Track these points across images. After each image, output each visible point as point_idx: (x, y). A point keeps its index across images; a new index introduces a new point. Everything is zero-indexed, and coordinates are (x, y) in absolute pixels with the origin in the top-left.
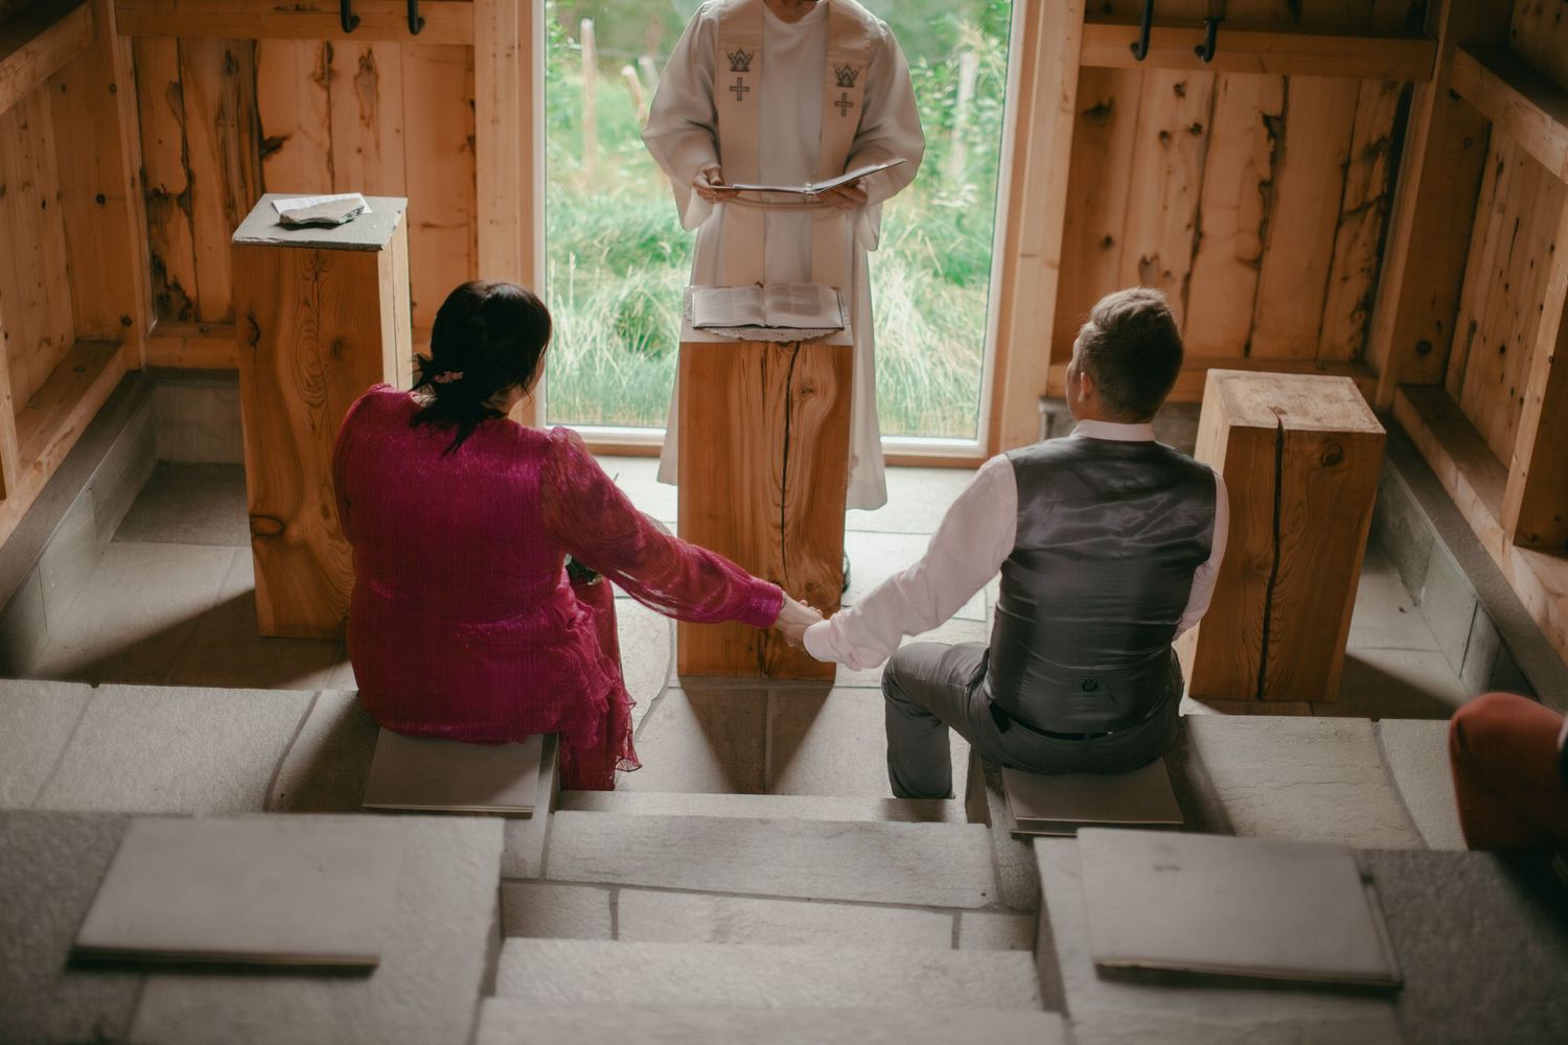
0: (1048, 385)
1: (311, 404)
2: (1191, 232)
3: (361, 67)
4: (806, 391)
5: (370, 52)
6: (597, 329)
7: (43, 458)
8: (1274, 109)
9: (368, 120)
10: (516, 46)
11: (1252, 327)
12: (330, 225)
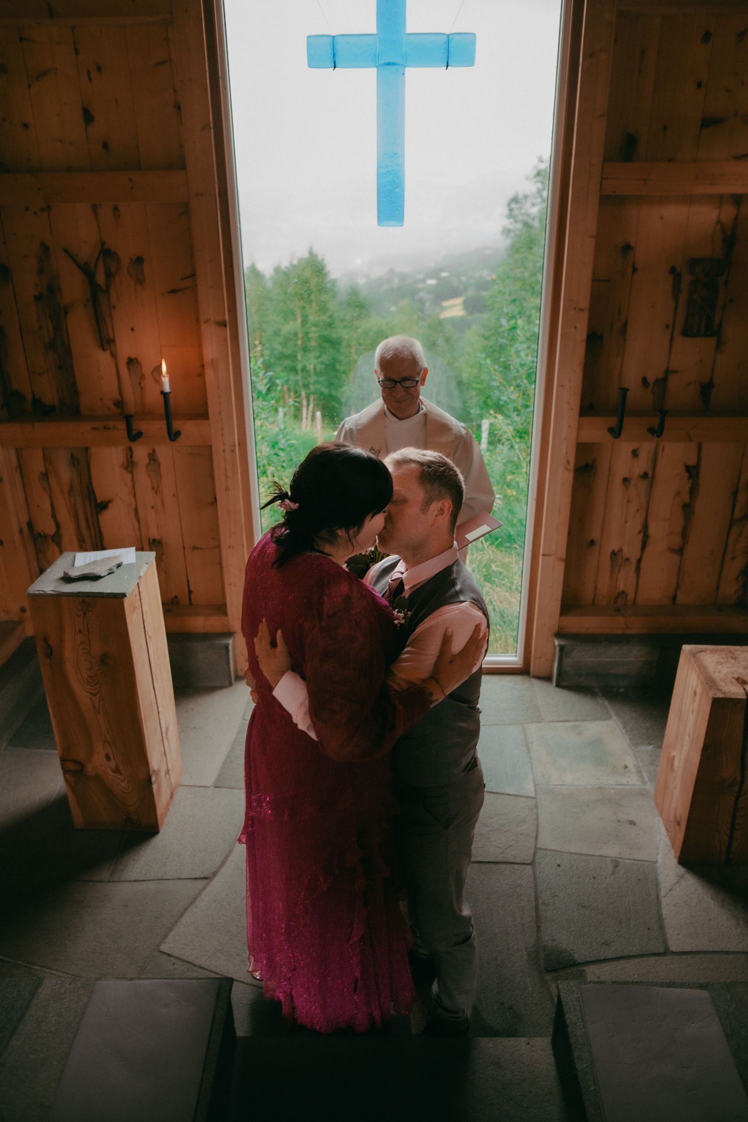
0: (559, 627)
1: (91, 694)
2: (642, 534)
3: (150, 460)
5: (154, 451)
8: (692, 462)
9: (156, 490)
10: (237, 444)
11: (677, 588)
12: (95, 578)
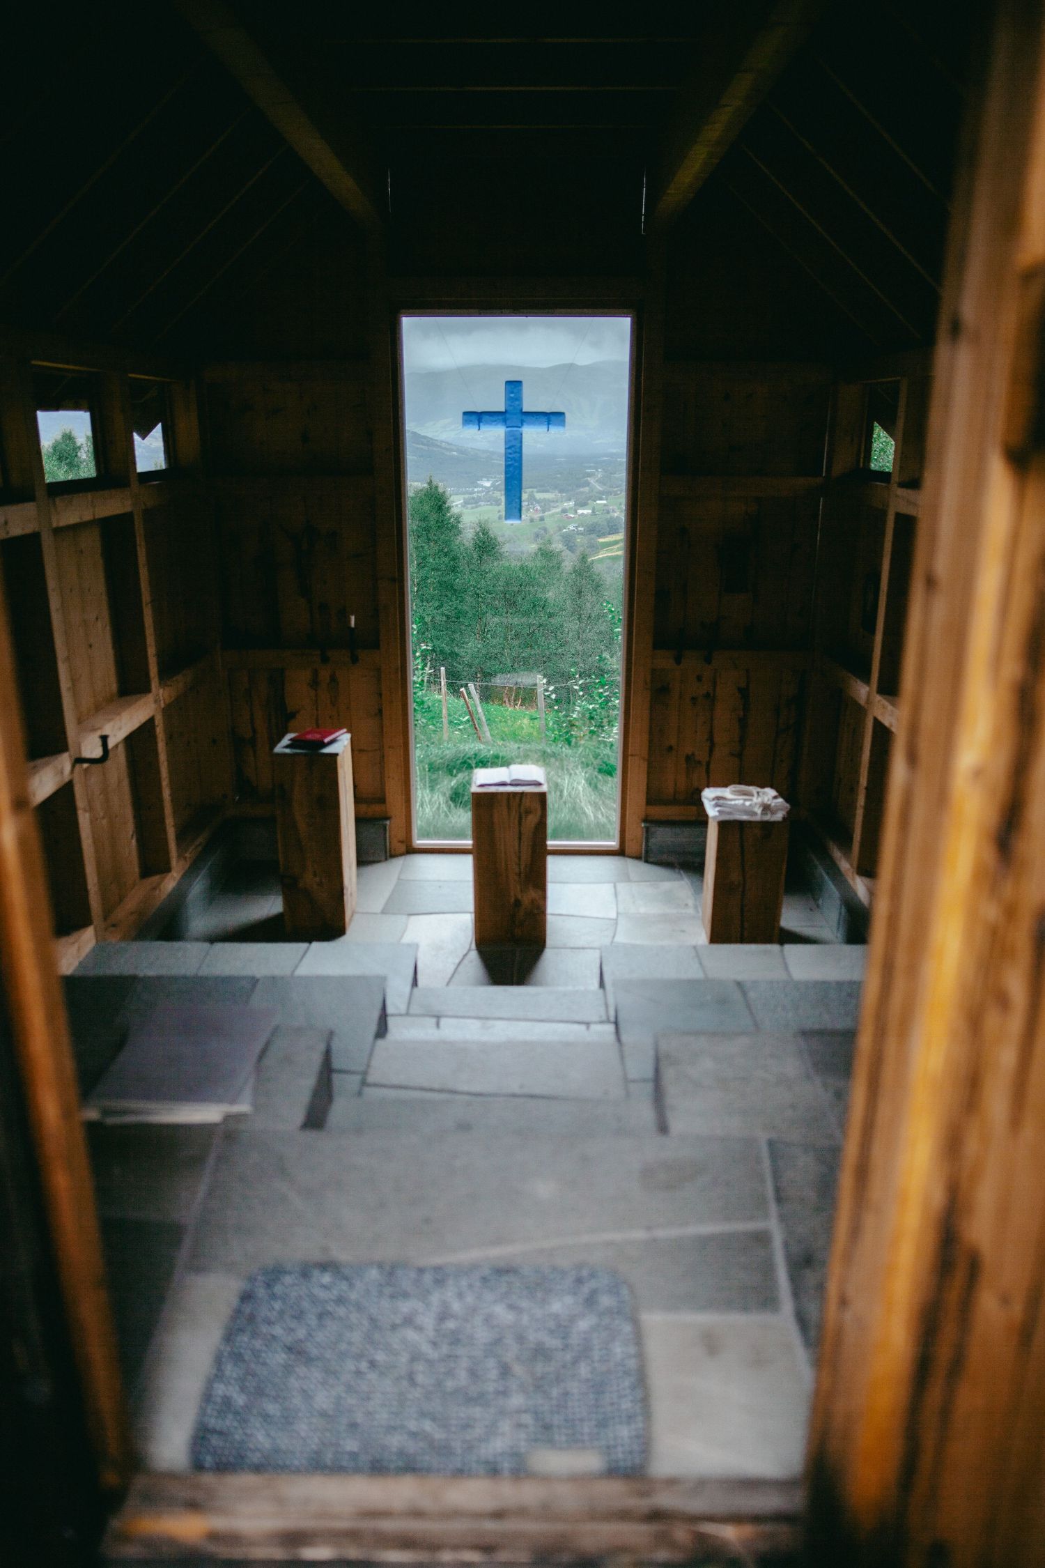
0: (645, 814)
2: (709, 742)
3: (331, 679)
4: (528, 812)
5: (335, 673)
6: (442, 799)
7: (187, 855)
8: (743, 685)
9: (334, 703)
10: (400, 669)
